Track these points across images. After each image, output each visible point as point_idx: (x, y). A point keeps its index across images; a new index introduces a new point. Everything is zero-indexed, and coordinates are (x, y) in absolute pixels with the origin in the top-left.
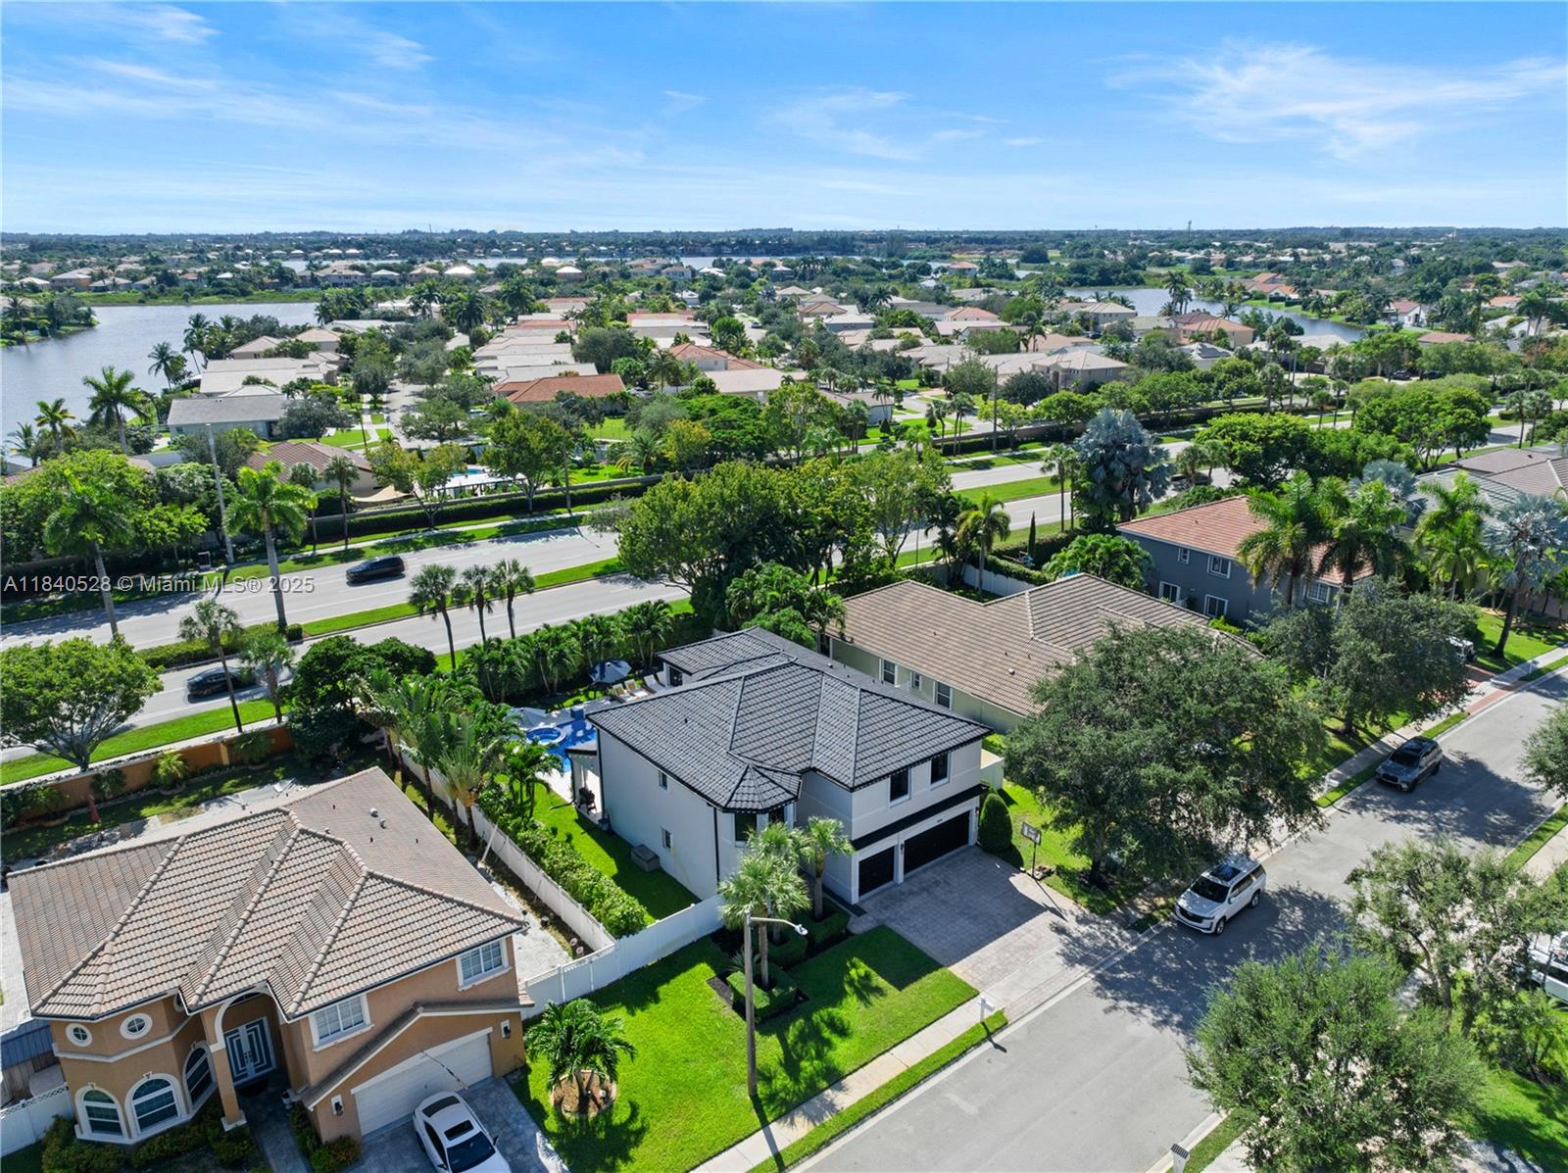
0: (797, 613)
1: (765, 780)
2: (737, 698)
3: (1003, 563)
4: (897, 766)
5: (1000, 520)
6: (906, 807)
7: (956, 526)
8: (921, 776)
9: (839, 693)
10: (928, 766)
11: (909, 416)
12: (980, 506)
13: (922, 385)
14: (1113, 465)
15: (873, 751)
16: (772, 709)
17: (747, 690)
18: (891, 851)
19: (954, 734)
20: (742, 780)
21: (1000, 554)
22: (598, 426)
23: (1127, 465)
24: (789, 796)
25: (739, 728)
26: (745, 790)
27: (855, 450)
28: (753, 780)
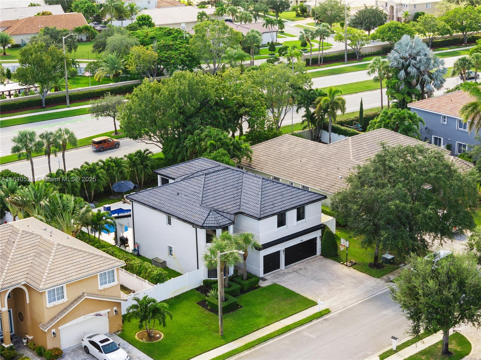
0: (226, 152)
1: (219, 215)
2: (203, 183)
3: (343, 128)
4: (280, 210)
5: (340, 102)
6: (284, 231)
7: (315, 107)
8: (292, 215)
9: (251, 181)
10: (295, 211)
11: (289, 39)
12: (328, 94)
13: (298, 15)
14: (409, 69)
15: (269, 204)
16: (219, 188)
17: (206, 179)
18: (278, 252)
19: (307, 198)
20: (208, 215)
21: (342, 123)
22: (73, 51)
23: (418, 69)
24: (231, 222)
25: (205, 195)
26: (211, 219)
27: (252, 63)
28: (213, 215)
